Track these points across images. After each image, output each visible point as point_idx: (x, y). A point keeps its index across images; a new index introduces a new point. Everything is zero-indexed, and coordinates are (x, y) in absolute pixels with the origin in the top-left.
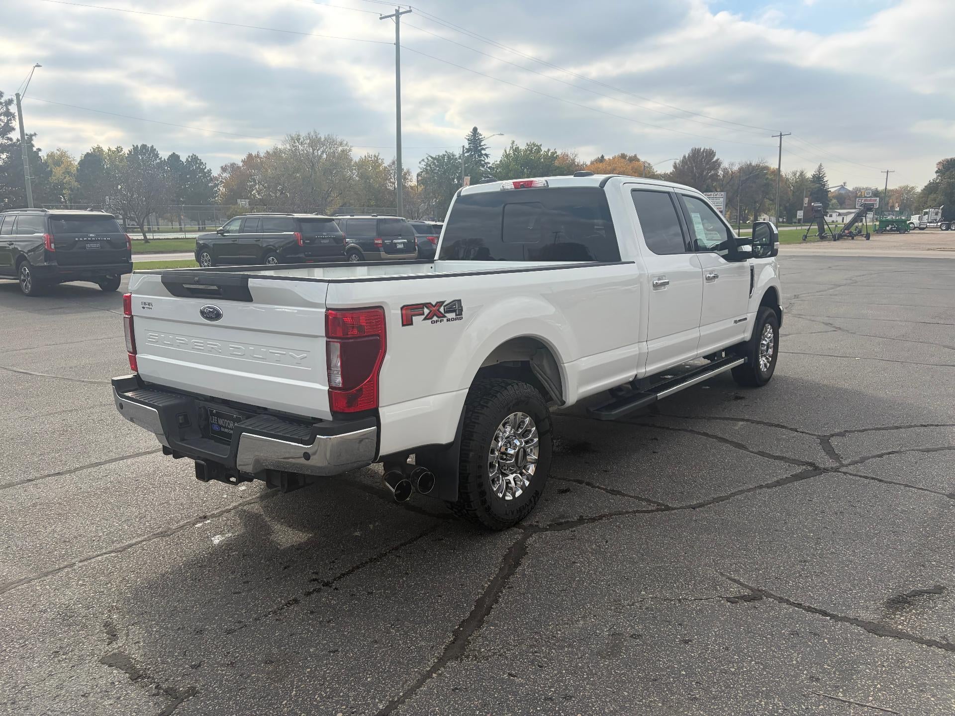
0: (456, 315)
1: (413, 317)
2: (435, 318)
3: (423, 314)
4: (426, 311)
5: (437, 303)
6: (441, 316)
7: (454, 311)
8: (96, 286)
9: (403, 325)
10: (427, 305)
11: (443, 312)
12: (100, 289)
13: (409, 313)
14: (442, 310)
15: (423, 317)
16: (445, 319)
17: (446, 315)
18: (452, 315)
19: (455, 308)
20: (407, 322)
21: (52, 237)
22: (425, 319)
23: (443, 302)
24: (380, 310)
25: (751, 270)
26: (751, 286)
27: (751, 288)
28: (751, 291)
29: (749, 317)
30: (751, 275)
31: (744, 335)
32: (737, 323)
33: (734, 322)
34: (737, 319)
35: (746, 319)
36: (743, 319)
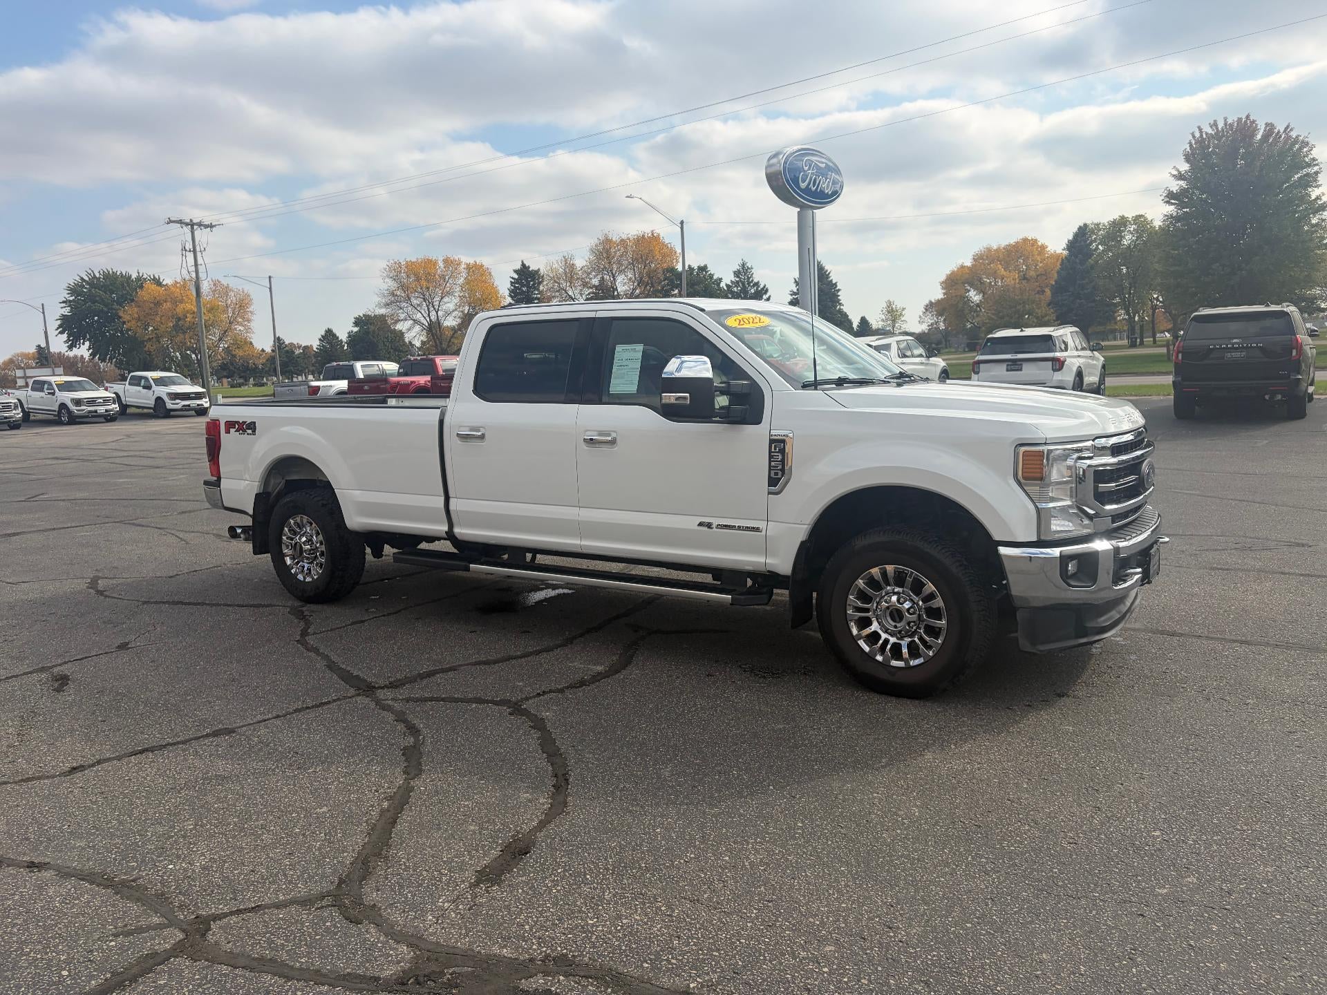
0: (252, 432)
1: (231, 429)
2: (241, 432)
3: (235, 428)
4: (237, 426)
5: (243, 422)
6: (244, 431)
7: (251, 429)
10: (237, 422)
14: (245, 427)
15: (235, 430)
16: (246, 433)
17: (247, 430)
18: (250, 431)
19: (252, 427)
20: (228, 432)
22: (237, 431)
23: (246, 422)
24: (217, 422)
25: (772, 441)
26: (772, 472)
27: (772, 475)
28: (773, 482)
29: (772, 529)
30: (777, 452)
31: (762, 560)
32: (715, 529)
33: (701, 524)
34: (715, 522)
35: (757, 529)
36: (739, 527)
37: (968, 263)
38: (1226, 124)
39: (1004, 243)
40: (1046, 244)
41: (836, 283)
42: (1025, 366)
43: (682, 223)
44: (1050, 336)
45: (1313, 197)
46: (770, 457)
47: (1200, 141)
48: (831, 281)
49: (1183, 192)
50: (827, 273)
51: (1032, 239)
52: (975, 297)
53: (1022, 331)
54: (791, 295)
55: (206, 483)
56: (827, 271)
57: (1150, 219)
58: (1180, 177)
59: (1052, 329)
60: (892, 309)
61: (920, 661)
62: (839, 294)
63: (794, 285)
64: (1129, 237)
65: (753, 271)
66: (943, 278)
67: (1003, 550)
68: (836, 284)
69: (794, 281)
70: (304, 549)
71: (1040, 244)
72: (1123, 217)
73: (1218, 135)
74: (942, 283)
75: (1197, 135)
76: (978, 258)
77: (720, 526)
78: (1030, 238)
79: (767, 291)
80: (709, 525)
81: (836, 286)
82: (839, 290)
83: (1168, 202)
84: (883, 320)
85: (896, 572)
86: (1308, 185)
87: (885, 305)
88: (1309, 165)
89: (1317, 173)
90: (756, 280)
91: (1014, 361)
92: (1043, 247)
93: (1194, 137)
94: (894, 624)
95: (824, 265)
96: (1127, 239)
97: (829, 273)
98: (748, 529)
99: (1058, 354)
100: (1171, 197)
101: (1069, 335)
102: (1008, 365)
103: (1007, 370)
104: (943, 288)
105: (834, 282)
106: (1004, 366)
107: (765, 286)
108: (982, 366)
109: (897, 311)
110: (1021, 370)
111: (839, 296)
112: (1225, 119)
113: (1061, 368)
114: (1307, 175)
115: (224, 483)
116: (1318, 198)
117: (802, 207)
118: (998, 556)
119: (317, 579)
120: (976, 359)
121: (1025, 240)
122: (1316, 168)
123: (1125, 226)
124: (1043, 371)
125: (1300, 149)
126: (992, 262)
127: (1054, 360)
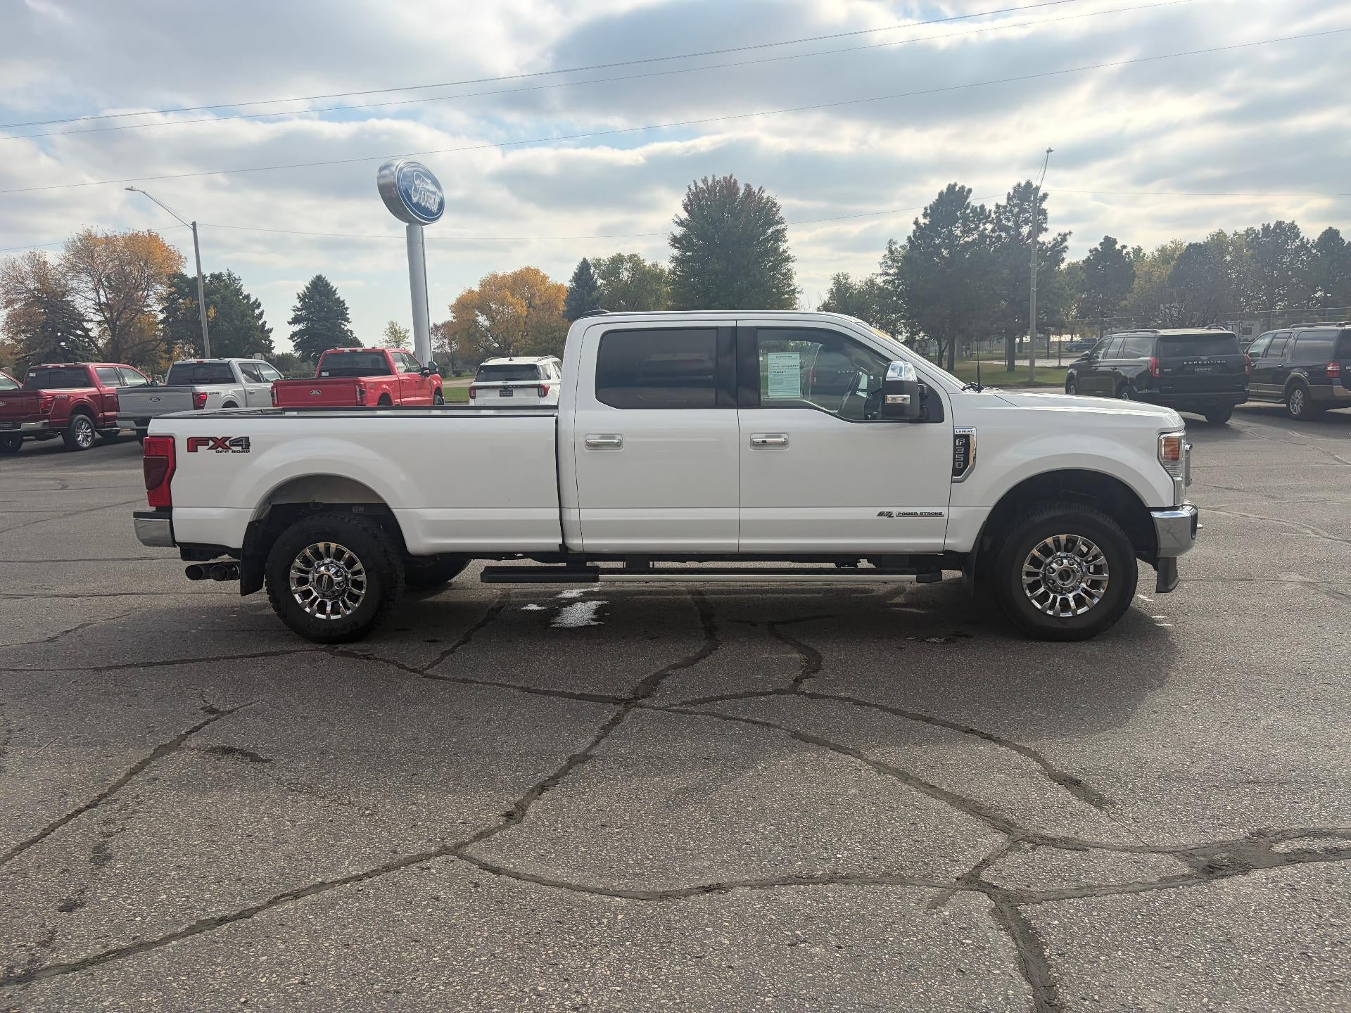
0: (242, 448)
1: (198, 447)
2: (220, 449)
3: (208, 445)
4: (211, 443)
5: (223, 438)
6: (226, 448)
7: (241, 445)
8: (1203, 418)
9: (188, 451)
10: (212, 439)
11: (228, 445)
12: (1206, 420)
13: (195, 444)
14: (227, 443)
15: (208, 447)
16: (230, 451)
17: (232, 447)
18: (237, 449)
19: (243, 443)
20: (192, 450)
21: (1158, 361)
22: (210, 448)
23: (230, 438)
24: (170, 439)
25: (956, 437)
26: (957, 464)
27: (957, 466)
28: (957, 471)
29: (954, 513)
30: (960, 446)
31: (941, 541)
32: (895, 517)
33: (881, 514)
34: (895, 511)
35: (940, 515)
36: (921, 514)
37: (476, 289)
38: (714, 180)
39: (509, 272)
40: (548, 275)
41: (344, 300)
42: (515, 392)
43: (194, 224)
44: (535, 366)
45: (781, 250)
46: (955, 450)
47: (696, 195)
48: (339, 298)
49: (684, 236)
50: (333, 290)
51: (535, 269)
52: (483, 320)
53: (510, 360)
54: (294, 310)
55: (137, 515)
56: (332, 287)
57: (641, 259)
58: (681, 223)
59: (536, 358)
60: (396, 331)
61: (1085, 609)
62: (348, 312)
63: (298, 301)
64: (626, 273)
65: (241, 283)
66: (454, 301)
67: (1156, 515)
68: (343, 302)
69: (297, 296)
70: (335, 582)
71: (542, 274)
72: (619, 255)
73: (711, 190)
74: (451, 307)
75: (693, 188)
76: (484, 285)
77: (900, 515)
78: (532, 268)
79: (259, 305)
80: (889, 515)
81: (344, 305)
82: (347, 308)
83: (673, 245)
84: (386, 341)
85: (1068, 540)
86: (777, 240)
87: (388, 326)
88: (778, 223)
89: (784, 230)
90: (245, 293)
91: (505, 388)
92: (545, 278)
93: (690, 189)
94: (1062, 582)
95: (329, 281)
96: (625, 275)
97: (335, 290)
98: (930, 515)
99: (542, 382)
100: (675, 241)
101: (551, 364)
102: (500, 391)
103: (500, 396)
104: (452, 312)
105: (341, 299)
106: (497, 392)
107: (257, 300)
108: (477, 392)
109: (400, 332)
110: (512, 396)
111: (348, 314)
112: (714, 177)
113: (545, 395)
114: (777, 231)
115: (177, 513)
116: (784, 251)
117: (411, 222)
118: (1152, 519)
119: (350, 615)
120: (473, 384)
121: (528, 269)
122: (783, 226)
123: (622, 264)
124: (532, 398)
125: (772, 208)
126: (500, 288)
127: (539, 387)
